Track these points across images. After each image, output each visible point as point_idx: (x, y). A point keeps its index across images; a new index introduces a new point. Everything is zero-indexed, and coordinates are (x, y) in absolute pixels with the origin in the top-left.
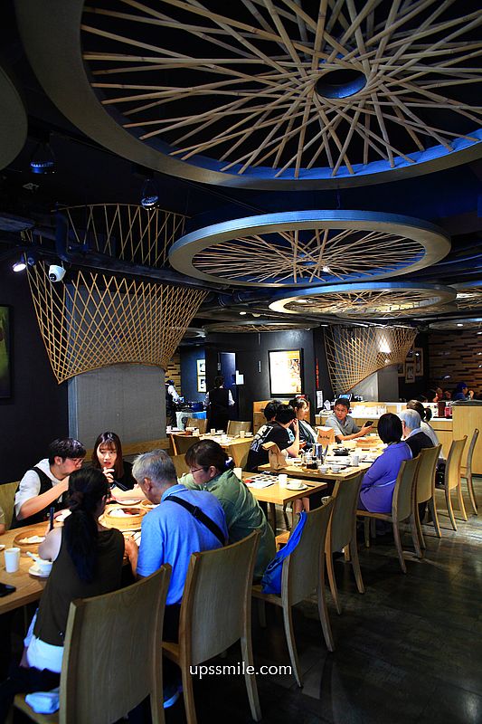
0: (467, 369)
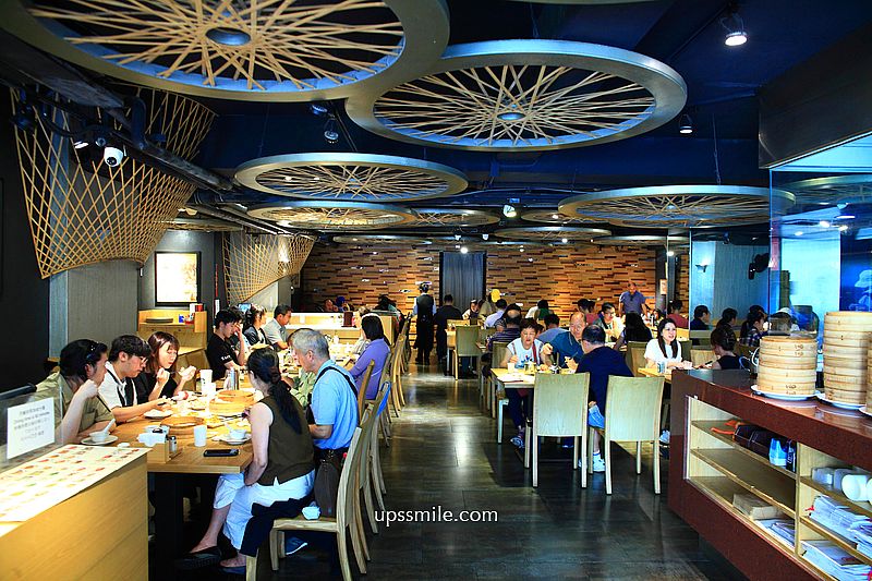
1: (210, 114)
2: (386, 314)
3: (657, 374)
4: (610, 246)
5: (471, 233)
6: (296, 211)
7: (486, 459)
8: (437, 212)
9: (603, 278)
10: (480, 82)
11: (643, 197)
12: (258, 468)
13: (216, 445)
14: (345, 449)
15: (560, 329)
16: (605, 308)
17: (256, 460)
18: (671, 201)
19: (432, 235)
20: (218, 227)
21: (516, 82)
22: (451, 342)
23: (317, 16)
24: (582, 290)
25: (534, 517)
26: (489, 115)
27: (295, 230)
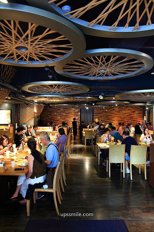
0: (52, 118)
1: (15, 70)
2: (65, 127)
3: (145, 144)
4: (129, 107)
5: (89, 103)
6: (39, 97)
7: (95, 169)
8: (79, 97)
9: (127, 116)
10: (94, 61)
11: (140, 93)
12: (30, 173)
13: (18, 167)
14: (56, 168)
15: (116, 131)
16: (129, 125)
17: (29, 171)
18: (148, 94)
19: (78, 104)
20: (17, 102)
21: (104, 60)
22: (84, 135)
23: (48, 43)
24: (121, 119)
25: (109, 187)
26: (96, 70)
27: (39, 103)
